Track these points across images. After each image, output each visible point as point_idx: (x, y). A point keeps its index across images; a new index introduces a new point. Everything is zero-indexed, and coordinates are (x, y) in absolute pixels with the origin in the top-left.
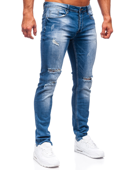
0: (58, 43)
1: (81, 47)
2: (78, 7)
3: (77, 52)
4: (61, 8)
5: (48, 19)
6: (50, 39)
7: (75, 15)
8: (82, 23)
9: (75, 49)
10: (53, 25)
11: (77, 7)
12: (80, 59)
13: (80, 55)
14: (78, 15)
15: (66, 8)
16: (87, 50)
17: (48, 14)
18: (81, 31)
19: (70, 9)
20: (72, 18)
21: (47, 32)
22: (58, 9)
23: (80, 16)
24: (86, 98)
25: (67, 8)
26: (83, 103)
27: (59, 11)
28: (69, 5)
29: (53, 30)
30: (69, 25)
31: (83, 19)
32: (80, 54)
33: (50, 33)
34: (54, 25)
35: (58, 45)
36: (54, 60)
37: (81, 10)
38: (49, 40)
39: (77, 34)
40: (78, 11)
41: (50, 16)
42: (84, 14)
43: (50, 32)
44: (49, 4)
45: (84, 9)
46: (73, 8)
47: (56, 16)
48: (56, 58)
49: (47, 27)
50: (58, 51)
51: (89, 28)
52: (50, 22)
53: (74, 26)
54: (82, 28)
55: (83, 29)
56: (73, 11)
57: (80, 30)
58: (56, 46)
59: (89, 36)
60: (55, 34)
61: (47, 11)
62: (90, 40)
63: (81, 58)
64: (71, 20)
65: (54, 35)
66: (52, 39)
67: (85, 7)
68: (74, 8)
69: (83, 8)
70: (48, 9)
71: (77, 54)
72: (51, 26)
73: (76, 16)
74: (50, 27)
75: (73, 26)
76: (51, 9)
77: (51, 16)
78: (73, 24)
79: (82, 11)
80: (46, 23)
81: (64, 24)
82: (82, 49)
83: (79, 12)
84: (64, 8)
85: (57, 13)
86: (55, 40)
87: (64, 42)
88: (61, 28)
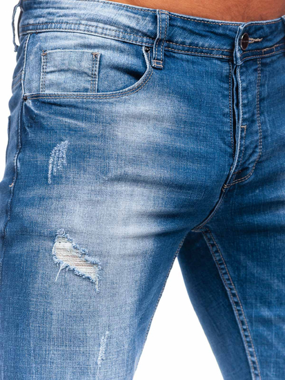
0: (93, 264)
1: (265, 275)
2: (225, 27)
3: (246, 304)
4: (112, 30)
5: (29, 103)
6: (41, 235)
7: (210, 75)
8: (257, 126)
9: (232, 289)
10: (63, 147)
11: (217, 26)
12: (270, 345)
13: (266, 322)
14: (229, 79)
15: (144, 35)
17: (35, 76)
18: (250, 177)
19: (170, 40)
21: (27, 187)
22: (93, 40)
23: (241, 82)
25: (152, 36)
27: (102, 52)
28: (163, 15)
29: (57, 179)
31: (262, 100)
32: (266, 313)
33: (42, 198)
34: (65, 144)
35: (93, 277)
36: (69, 371)
37: (244, 44)
38: (34, 244)
39: (227, 195)
40: (227, 48)
41: (45, 86)
42: (264, 65)
43: (38, 191)
44: (38, 12)
45: (265, 38)
46: (192, 32)
47: (83, 82)
48: (82, 359)
49: (28, 154)
50: (94, 313)
52: (41, 127)
54: (255, 157)
55: (259, 162)
56: (192, 48)
57: (242, 171)
58: (77, 279)
60: (70, 205)
61: (29, 53)
63: (275, 342)
65: (63, 210)
66: (53, 237)
67: (269, 26)
68: (199, 29)
69: (260, 27)
70: (34, 44)
71: (250, 317)
72: (47, 150)
73: (214, 84)
74: (40, 158)
76: (50, 40)
77: (51, 85)
78: (197, 137)
79: (253, 52)
80: (23, 130)
83: (230, 59)
84: (133, 30)
85: (86, 65)
86: (68, 245)
87: (135, 255)
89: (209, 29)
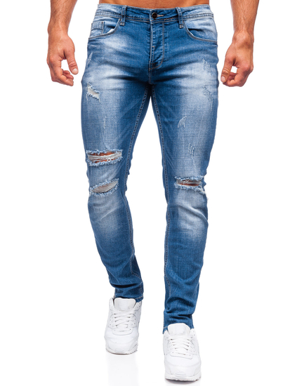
0: (98, 93)
1: (166, 105)
2: (146, 10)
3: (161, 116)
4: (109, 14)
6: (84, 85)
7: (143, 28)
8: (162, 47)
9: (157, 110)
11: (144, 10)
13: (166, 123)
15: (119, 14)
16: (178, 112)
18: (160, 64)
19: (128, 16)
20: (133, 36)
23: (152, 30)
24: (186, 229)
25: (121, 14)
26: (180, 241)
27: (104, 21)
28: (124, 7)
29: (89, 66)
30: (124, 51)
31: (165, 38)
34: (92, 54)
35: (98, 98)
37: (154, 16)
39: (152, 72)
40: (147, 18)
42: (166, 25)
45: (165, 15)
46: (135, 13)
47: (99, 32)
48: (98, 127)
50: (100, 110)
51: (184, 58)
53: (138, 54)
54: (160, 59)
55: (163, 61)
56: (136, 19)
57: (155, 64)
58: (93, 99)
59: (185, 79)
62: (186, 88)
63: (168, 131)
64: (131, 39)
65: (89, 76)
68: (137, 11)
69: (163, 11)
71: (161, 121)
73: (144, 32)
75: (133, 53)
77: (92, 34)
78: (136, 50)
79: (160, 20)
81: (110, 50)
82: (170, 109)
85: (100, 26)
86: (90, 88)
88: (103, 58)
89: (141, 12)
